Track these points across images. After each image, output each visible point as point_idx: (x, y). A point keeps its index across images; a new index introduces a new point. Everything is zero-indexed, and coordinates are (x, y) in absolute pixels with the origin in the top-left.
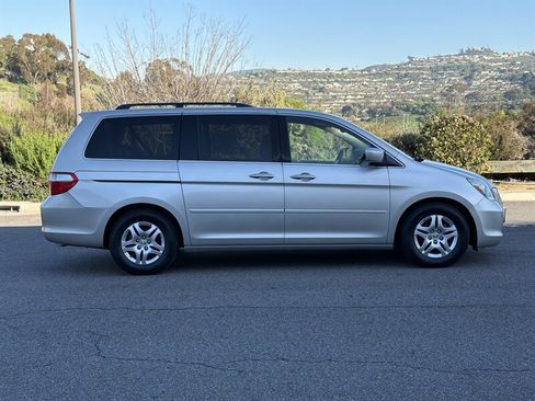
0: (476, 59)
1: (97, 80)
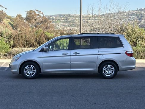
0: (143, 12)
1: (8, 17)
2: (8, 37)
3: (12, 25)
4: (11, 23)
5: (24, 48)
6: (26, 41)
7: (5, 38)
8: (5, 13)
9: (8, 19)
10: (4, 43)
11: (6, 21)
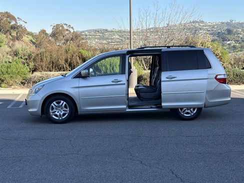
0: (197, 25)
1: (29, 34)
2: (26, 57)
3: (34, 43)
4: (33, 40)
5: (49, 73)
6: (53, 62)
7: (21, 58)
8: (25, 28)
9: (29, 36)
10: (21, 65)
11: (26, 38)
